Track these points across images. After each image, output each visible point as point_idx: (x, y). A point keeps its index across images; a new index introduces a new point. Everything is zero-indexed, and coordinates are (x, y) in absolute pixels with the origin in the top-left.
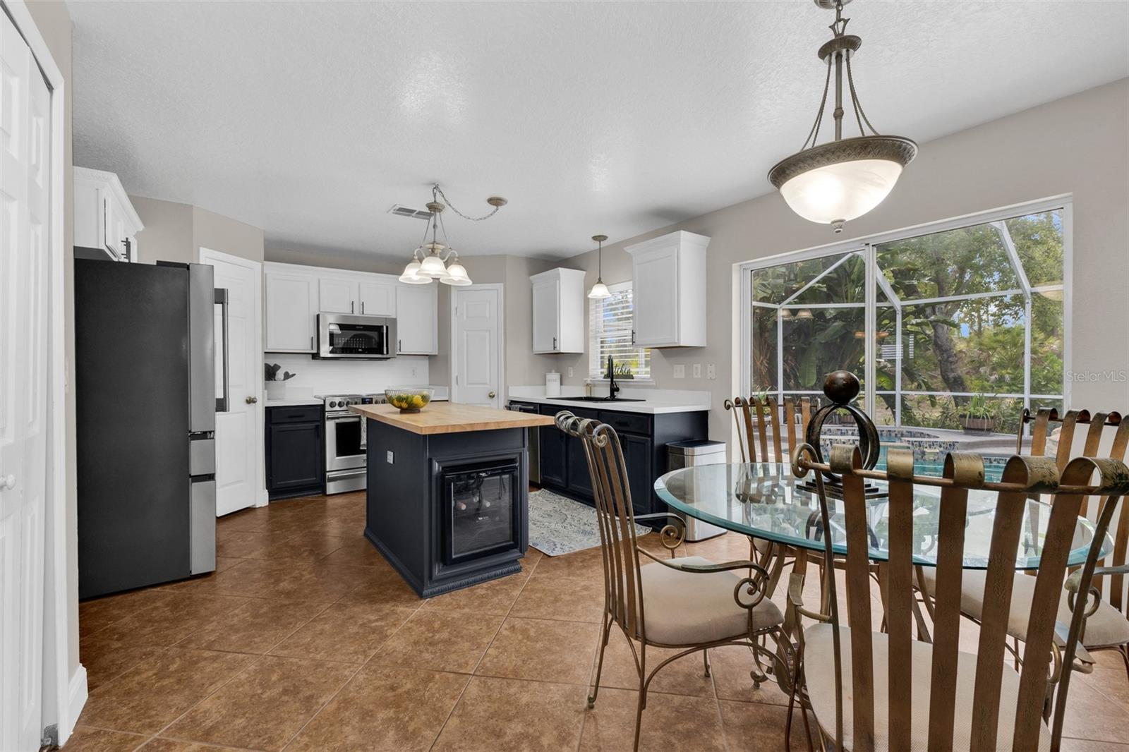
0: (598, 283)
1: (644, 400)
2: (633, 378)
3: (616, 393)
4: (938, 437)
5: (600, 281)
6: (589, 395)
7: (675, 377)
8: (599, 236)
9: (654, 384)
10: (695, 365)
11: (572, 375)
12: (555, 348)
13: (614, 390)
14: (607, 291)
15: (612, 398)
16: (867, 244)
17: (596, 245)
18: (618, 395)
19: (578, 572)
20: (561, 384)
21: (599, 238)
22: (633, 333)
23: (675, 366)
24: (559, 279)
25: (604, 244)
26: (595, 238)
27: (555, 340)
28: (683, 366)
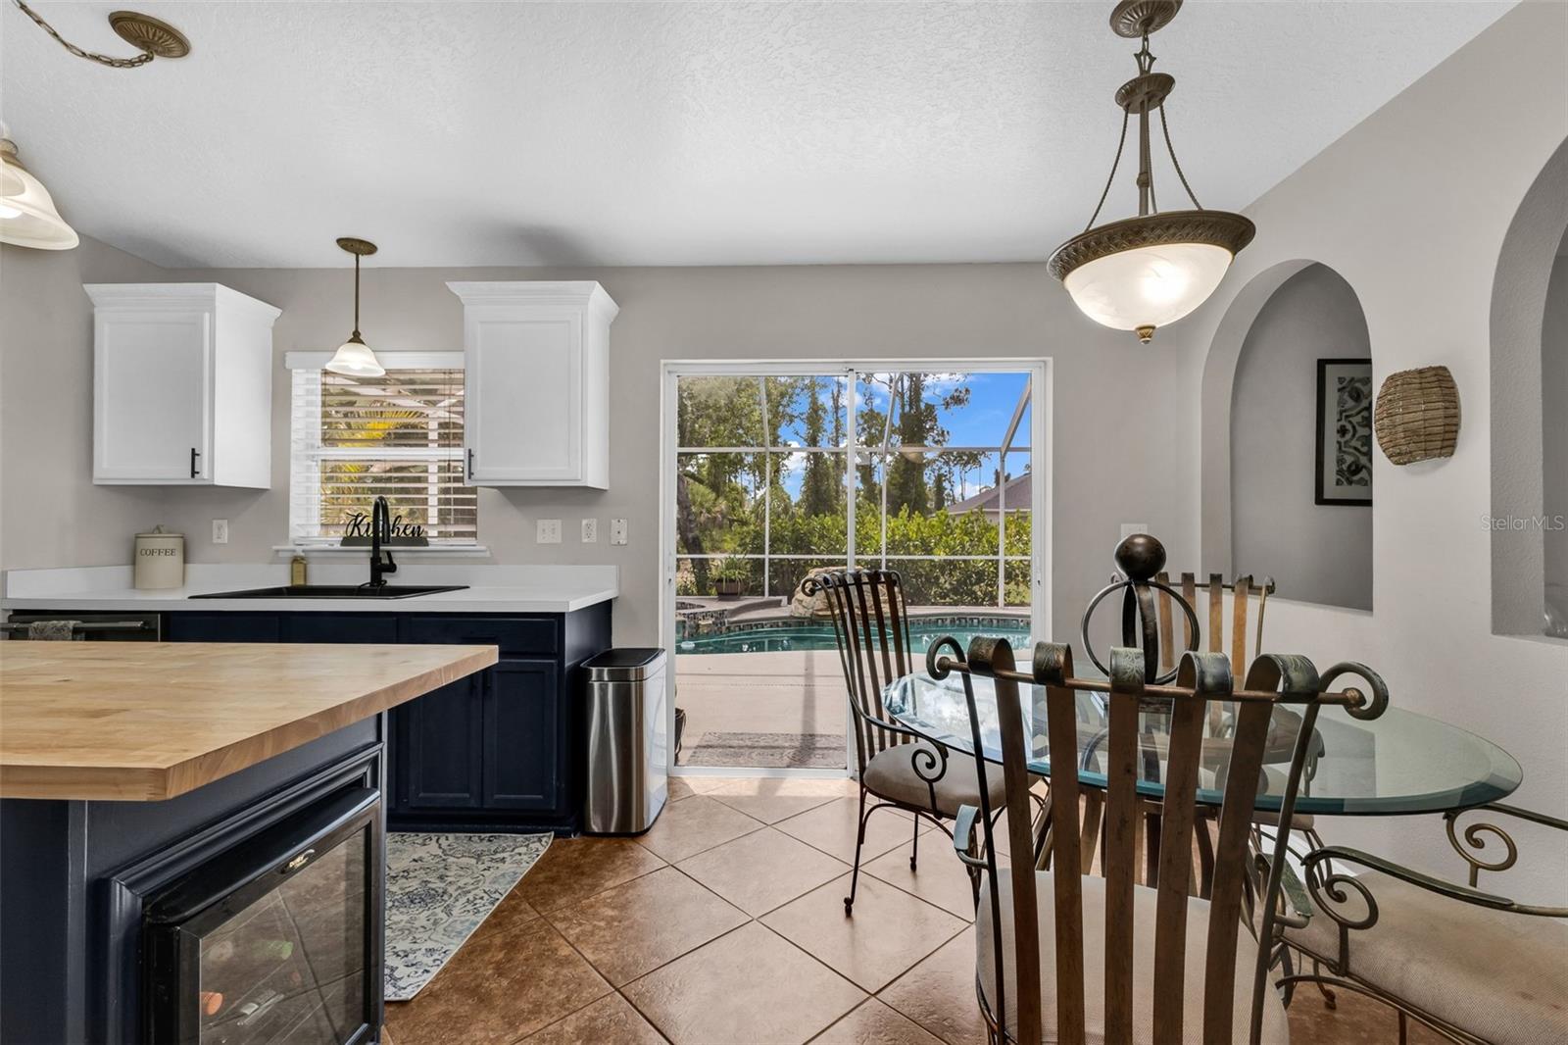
0: (350, 341)
1: (468, 587)
2: (427, 544)
3: (385, 576)
4: (703, 607)
5: (356, 338)
6: (300, 582)
7: (540, 540)
8: (361, 242)
9: (488, 554)
10: (584, 522)
11: (225, 539)
12: (194, 473)
13: (381, 567)
14: (375, 361)
15: (376, 588)
16: (851, 370)
17: (347, 259)
18: (391, 580)
19: (523, 1005)
20: (185, 561)
21: (358, 247)
22: (471, 455)
23: (541, 523)
24: (212, 311)
25: (366, 261)
26: (346, 244)
27: (194, 454)
28: (558, 523)
